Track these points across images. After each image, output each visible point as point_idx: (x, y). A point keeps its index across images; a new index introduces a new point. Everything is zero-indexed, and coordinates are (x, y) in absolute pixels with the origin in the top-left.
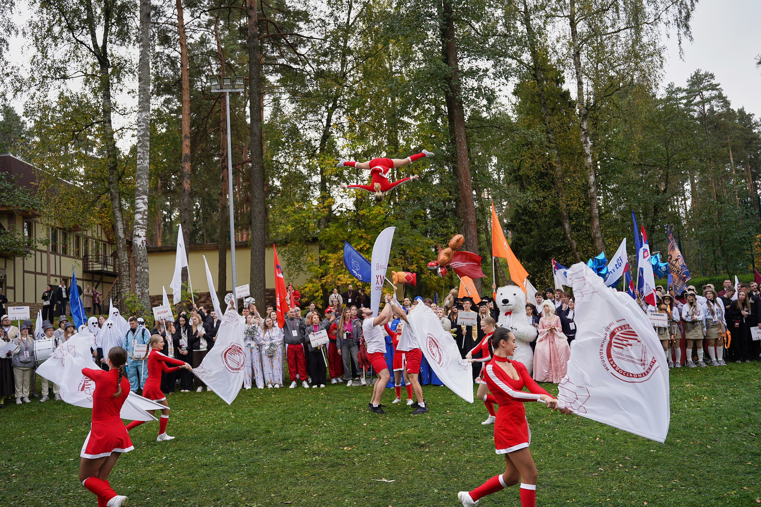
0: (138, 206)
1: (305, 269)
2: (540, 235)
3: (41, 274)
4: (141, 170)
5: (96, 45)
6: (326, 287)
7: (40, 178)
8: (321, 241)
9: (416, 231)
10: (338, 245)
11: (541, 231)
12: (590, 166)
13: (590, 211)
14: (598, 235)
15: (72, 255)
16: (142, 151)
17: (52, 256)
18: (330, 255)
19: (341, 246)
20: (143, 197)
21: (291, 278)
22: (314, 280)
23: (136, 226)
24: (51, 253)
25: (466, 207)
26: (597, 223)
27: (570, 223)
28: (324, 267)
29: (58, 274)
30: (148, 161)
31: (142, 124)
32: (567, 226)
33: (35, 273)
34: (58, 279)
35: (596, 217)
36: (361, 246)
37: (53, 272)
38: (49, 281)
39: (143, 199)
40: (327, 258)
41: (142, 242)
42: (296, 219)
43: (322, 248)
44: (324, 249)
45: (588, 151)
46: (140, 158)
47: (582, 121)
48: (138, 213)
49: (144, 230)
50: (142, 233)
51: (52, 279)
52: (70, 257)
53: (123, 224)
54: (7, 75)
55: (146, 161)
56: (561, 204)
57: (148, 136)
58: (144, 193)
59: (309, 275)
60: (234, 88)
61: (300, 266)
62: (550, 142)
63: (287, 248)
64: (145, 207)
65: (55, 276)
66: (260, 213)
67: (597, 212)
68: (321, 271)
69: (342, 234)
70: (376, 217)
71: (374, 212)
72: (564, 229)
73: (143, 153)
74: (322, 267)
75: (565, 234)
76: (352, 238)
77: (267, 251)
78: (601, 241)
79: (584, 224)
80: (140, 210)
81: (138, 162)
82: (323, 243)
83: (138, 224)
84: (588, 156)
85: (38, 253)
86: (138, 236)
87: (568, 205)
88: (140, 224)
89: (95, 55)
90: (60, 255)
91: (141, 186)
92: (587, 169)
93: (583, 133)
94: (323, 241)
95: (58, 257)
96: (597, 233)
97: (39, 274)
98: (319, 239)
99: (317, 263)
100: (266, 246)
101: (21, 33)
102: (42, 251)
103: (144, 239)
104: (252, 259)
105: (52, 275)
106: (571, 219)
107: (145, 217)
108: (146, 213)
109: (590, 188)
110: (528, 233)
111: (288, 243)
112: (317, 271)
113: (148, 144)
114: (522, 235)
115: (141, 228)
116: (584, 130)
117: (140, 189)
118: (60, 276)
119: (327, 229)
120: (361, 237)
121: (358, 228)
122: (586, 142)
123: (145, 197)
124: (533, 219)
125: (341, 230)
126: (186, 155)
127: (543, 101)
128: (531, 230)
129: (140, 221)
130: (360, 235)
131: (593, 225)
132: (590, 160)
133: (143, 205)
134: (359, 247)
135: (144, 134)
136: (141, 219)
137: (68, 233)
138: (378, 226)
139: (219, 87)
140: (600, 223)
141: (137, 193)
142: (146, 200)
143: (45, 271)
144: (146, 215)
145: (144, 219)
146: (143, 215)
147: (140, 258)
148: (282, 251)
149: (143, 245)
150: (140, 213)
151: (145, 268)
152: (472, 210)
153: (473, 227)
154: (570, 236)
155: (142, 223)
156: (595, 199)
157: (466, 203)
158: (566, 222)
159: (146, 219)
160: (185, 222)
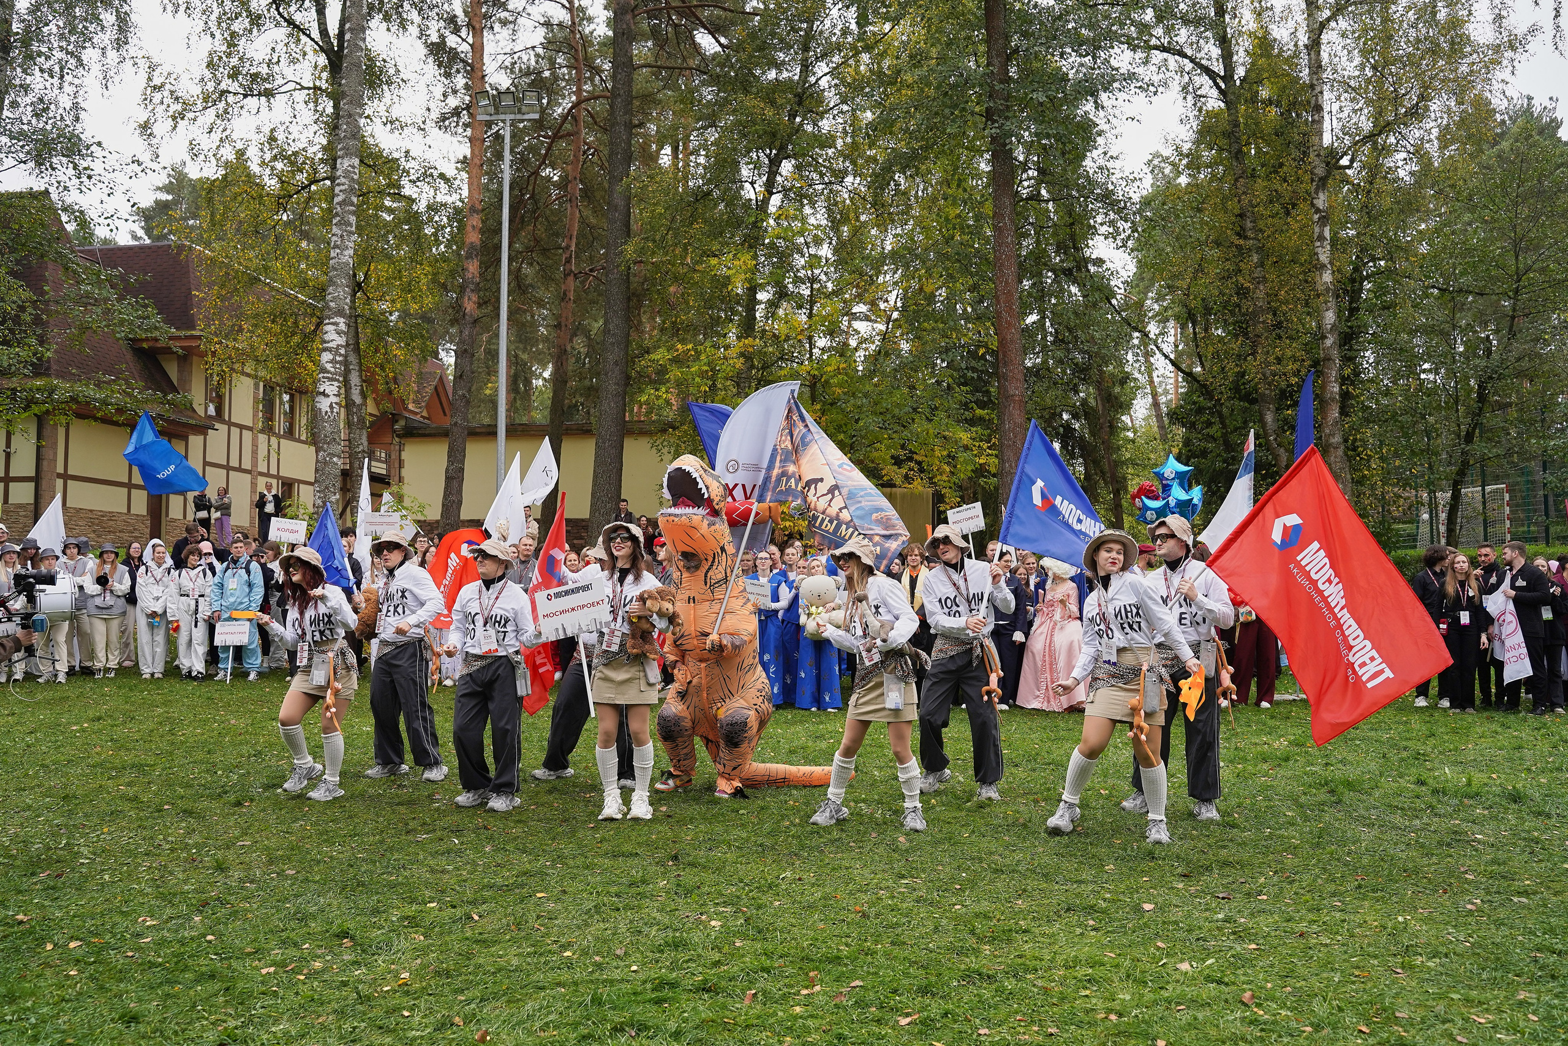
0: (327, 337)
2: (1224, 435)
3: (240, 469)
4: (335, 269)
5: (324, 32)
7: (210, 285)
12: (1328, 290)
13: (1322, 388)
14: (1337, 439)
15: (303, 438)
16: (339, 232)
17: (262, 438)
20: (336, 319)
23: (321, 375)
24: (262, 431)
26: (1334, 413)
29: (273, 471)
30: (351, 252)
31: (343, 180)
32: (1269, 418)
33: (228, 468)
34: (274, 482)
35: (1333, 399)
37: (262, 468)
38: (254, 485)
39: (336, 324)
41: (331, 406)
45: (1324, 258)
46: (336, 247)
47: (1317, 193)
48: (325, 350)
49: (336, 384)
50: (331, 388)
51: (262, 481)
52: (299, 441)
53: (360, 376)
54: (157, 88)
55: (346, 253)
57: (352, 204)
58: (340, 313)
60: (520, 112)
62: (1246, 238)
64: (341, 341)
65: (267, 475)
66: (616, 363)
67: (1336, 389)
72: (1264, 424)
73: (342, 236)
75: (1265, 435)
77: (627, 443)
78: (1340, 452)
80: (330, 345)
81: (333, 254)
83: (326, 371)
84: (1323, 266)
85: (235, 431)
86: (324, 394)
88: (328, 372)
89: (322, 49)
90: (279, 436)
91: (334, 299)
92: (1318, 296)
93: (1316, 217)
95: (274, 440)
96: (1332, 435)
97: (235, 469)
101: (182, 8)
102: (242, 427)
103: (334, 399)
105: (261, 474)
107: (338, 358)
108: (342, 351)
109: (1324, 337)
113: (353, 219)
115: (330, 379)
116: (1318, 211)
117: (332, 304)
118: (277, 477)
122: (1321, 238)
123: (342, 320)
126: (472, 246)
127: (1236, 146)
129: (329, 366)
131: (1325, 418)
132: (1327, 277)
133: (334, 336)
135: (344, 200)
136: (331, 362)
137: (297, 395)
139: (492, 110)
141: (327, 313)
142: (343, 327)
143: (247, 464)
144: (341, 355)
145: (337, 362)
146: (336, 354)
147: (325, 436)
148: (658, 442)
149: (332, 412)
150: (330, 351)
151: (334, 456)
152: (1016, 371)
153: (1017, 406)
154: (1275, 439)
155: (332, 370)
156: (1334, 361)
157: (1004, 356)
158: (1269, 409)
159: (340, 362)
160: (461, 376)
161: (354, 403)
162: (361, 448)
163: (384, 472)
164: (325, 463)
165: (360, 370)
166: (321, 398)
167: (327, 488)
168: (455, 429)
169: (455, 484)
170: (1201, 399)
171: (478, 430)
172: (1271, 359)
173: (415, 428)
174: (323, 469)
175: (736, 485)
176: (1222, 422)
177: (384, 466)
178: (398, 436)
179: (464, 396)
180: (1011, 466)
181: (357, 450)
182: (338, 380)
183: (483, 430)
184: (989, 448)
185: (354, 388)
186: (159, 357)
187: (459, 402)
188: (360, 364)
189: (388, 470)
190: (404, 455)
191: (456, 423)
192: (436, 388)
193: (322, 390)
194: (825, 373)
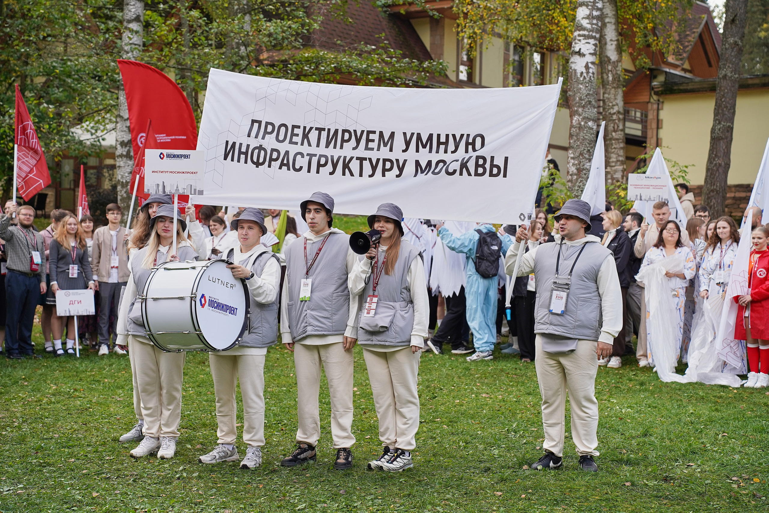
23: (577, 33)
41: (587, 67)
48: (581, 4)
49: (592, 41)
50: (587, 47)
53: (617, 30)
83: (580, 28)
86: (579, 53)
88: (584, 29)
103: (590, 59)
107: (595, 13)
108: (599, 5)
115: (586, 37)
129: (585, 23)
136: (588, 17)
137: (548, 54)
144: (598, 9)
145: (593, 18)
146: (593, 9)
147: (581, 99)
149: (588, 73)
150: (587, 6)
151: (590, 120)
155: (589, 26)
159: (598, 18)
160: (733, 21)
161: (609, 60)
162: (616, 109)
163: (639, 133)
164: (580, 128)
165: (617, 23)
166: (575, 59)
167: (581, 154)
168: (724, 83)
169: (722, 145)
171: (750, 82)
173: (676, 84)
174: (578, 134)
177: (639, 126)
178: (656, 93)
179: (736, 43)
181: (612, 111)
182: (594, 38)
183: (757, 81)
185: (609, 43)
186: (413, 21)
187: (729, 52)
188: (617, 16)
189: (644, 130)
190: (663, 115)
191: (725, 77)
192: (700, 36)
193: (577, 49)
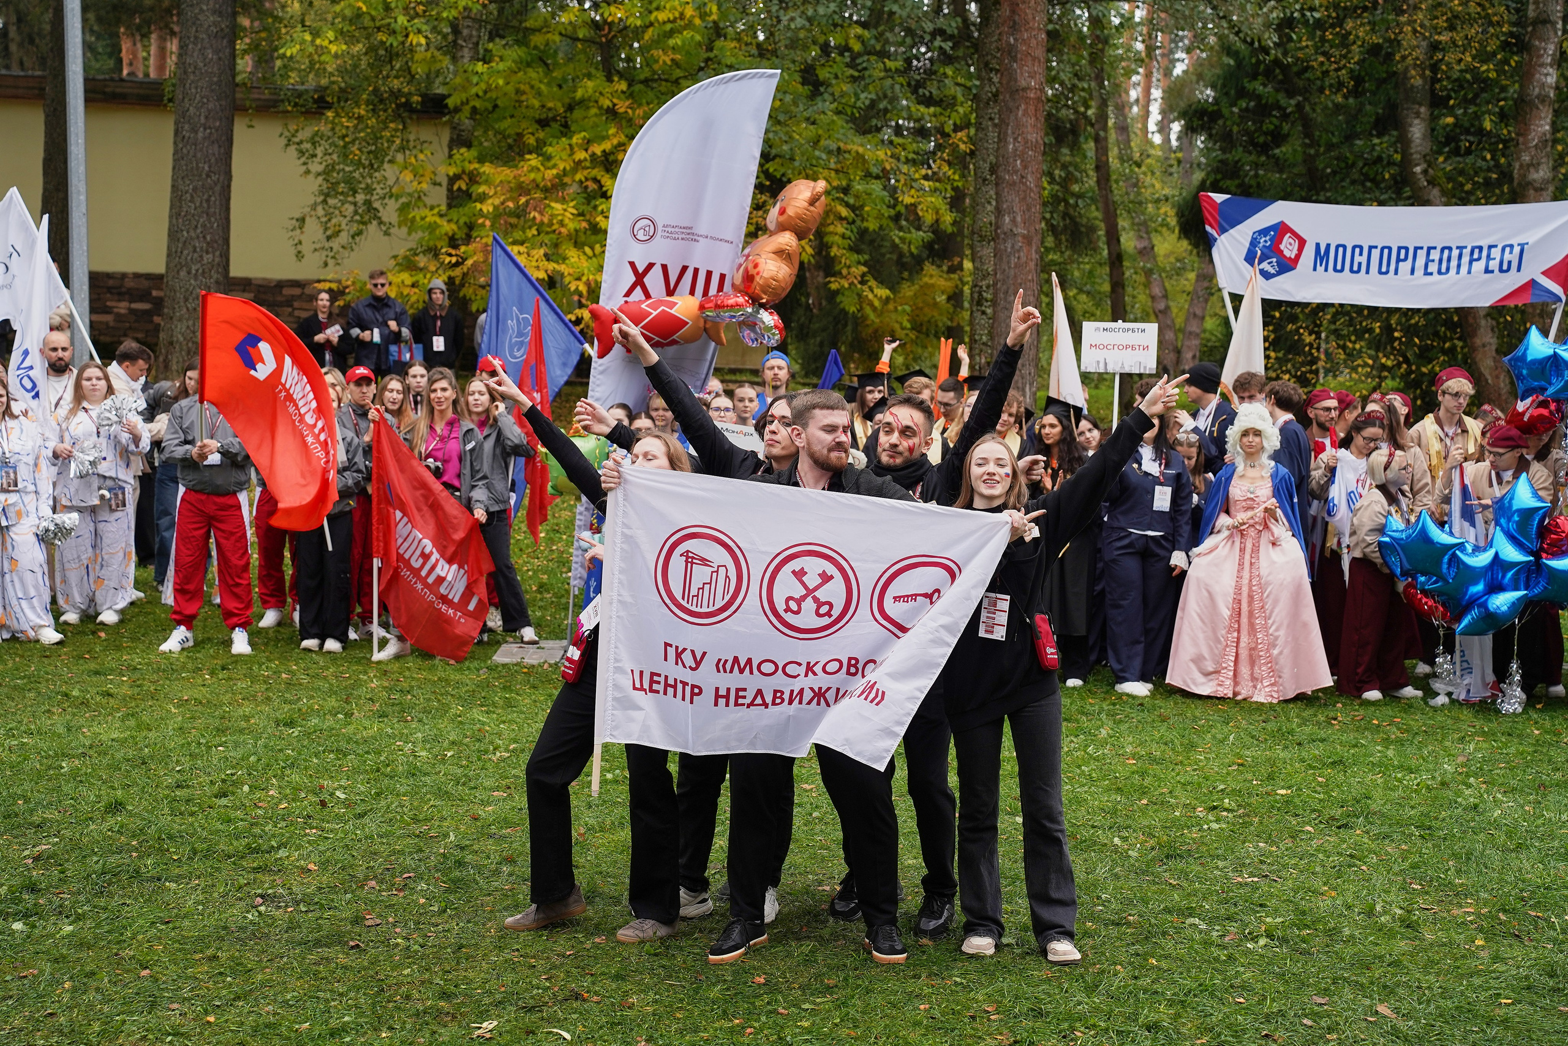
1: (389, 212)
2: (1309, 160)
6: (467, 291)
8: (457, 110)
9: (826, 106)
10: (520, 135)
11: (1314, 143)
13: (1525, 74)
18: (487, 169)
19: (532, 141)
21: (335, 244)
22: (422, 261)
25: (1014, 28)
26: (1542, 125)
27: (1434, 118)
28: (462, 215)
32: (1417, 131)
35: (1543, 99)
36: (607, 146)
40: (473, 178)
42: (359, 15)
43: (460, 140)
44: (469, 146)
56: (1408, 39)
59: (402, 243)
61: (368, 203)
63: (324, 128)
67: (1551, 80)
68: (448, 228)
69: (539, 93)
70: (671, 34)
71: (662, 16)
72: (1404, 141)
74: (454, 214)
75: (1406, 163)
76: (577, 113)
77: (240, 130)
79: (1488, 125)
82: (464, 119)
87: (1435, 47)
94: (467, 110)
96: (1536, 166)
98: (451, 102)
99: (439, 197)
100: (238, 108)
104: (178, 157)
106: (1438, 103)
110: (1264, 149)
111: (329, 106)
112: (432, 228)
114: (1238, 154)
119: (480, 67)
120: (612, 113)
121: (600, 75)
124: (1290, 94)
125: (534, 74)
128: (1278, 138)
130: (607, 103)
131: (1523, 133)
134: (598, 149)
138: (678, 73)
140: (1553, 124)
148: (300, 136)
152: (1033, 42)
153: (1032, 108)
154: (1425, 172)
156: (1554, 24)
157: (1013, 12)
158: (1418, 115)
170: (1269, 89)
172: (1442, 23)
175: (650, 266)
176: (1307, 134)
180: (1014, 221)
184: (926, 178)
194: (651, 24)
